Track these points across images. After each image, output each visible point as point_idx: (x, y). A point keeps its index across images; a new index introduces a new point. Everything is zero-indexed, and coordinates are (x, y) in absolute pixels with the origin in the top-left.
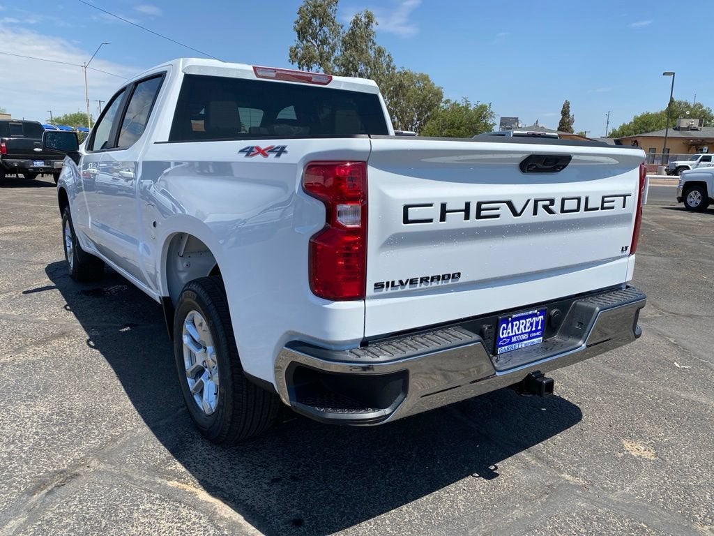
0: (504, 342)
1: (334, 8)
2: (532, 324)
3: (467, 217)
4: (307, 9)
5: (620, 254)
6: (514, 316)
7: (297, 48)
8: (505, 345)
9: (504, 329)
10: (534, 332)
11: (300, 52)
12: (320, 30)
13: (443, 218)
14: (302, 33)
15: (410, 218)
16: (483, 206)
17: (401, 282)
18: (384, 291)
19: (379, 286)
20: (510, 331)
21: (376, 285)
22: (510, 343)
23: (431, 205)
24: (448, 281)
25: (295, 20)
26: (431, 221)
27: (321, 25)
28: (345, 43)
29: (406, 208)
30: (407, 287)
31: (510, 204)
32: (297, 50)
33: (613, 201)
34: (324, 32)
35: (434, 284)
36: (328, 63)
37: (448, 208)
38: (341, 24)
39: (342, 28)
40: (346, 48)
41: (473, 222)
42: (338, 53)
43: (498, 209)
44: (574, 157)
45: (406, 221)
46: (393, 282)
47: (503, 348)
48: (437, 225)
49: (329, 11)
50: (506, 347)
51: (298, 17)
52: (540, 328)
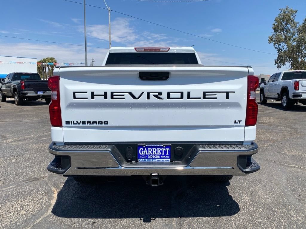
0: (143, 157)
1: (294, 15)
2: (161, 151)
3: (106, 98)
4: (280, 18)
5: (233, 124)
6: (146, 145)
7: (272, 36)
8: (143, 158)
9: (141, 150)
10: (163, 155)
11: (274, 38)
12: (286, 26)
13: (93, 98)
14: (276, 29)
15: (76, 97)
16: (114, 94)
17: (77, 122)
18: (70, 125)
19: (67, 123)
20: (146, 152)
21: (66, 122)
22: (147, 158)
23: (86, 92)
24: (103, 125)
25: (273, 23)
26: (87, 98)
27: (286, 24)
28: (299, 30)
29: (74, 93)
30: (81, 125)
31: (131, 94)
32: (273, 37)
33: (216, 95)
34: (288, 27)
35: (95, 125)
36: (289, 41)
37: (95, 94)
38: (298, 22)
39: (298, 24)
40: (300, 33)
41: (109, 100)
42: (296, 36)
43: (124, 95)
44: (172, 73)
45: (75, 98)
46: (74, 122)
47: (142, 159)
48: (90, 100)
49: (291, 17)
50: (144, 159)
51: (274, 22)
52: (167, 154)
